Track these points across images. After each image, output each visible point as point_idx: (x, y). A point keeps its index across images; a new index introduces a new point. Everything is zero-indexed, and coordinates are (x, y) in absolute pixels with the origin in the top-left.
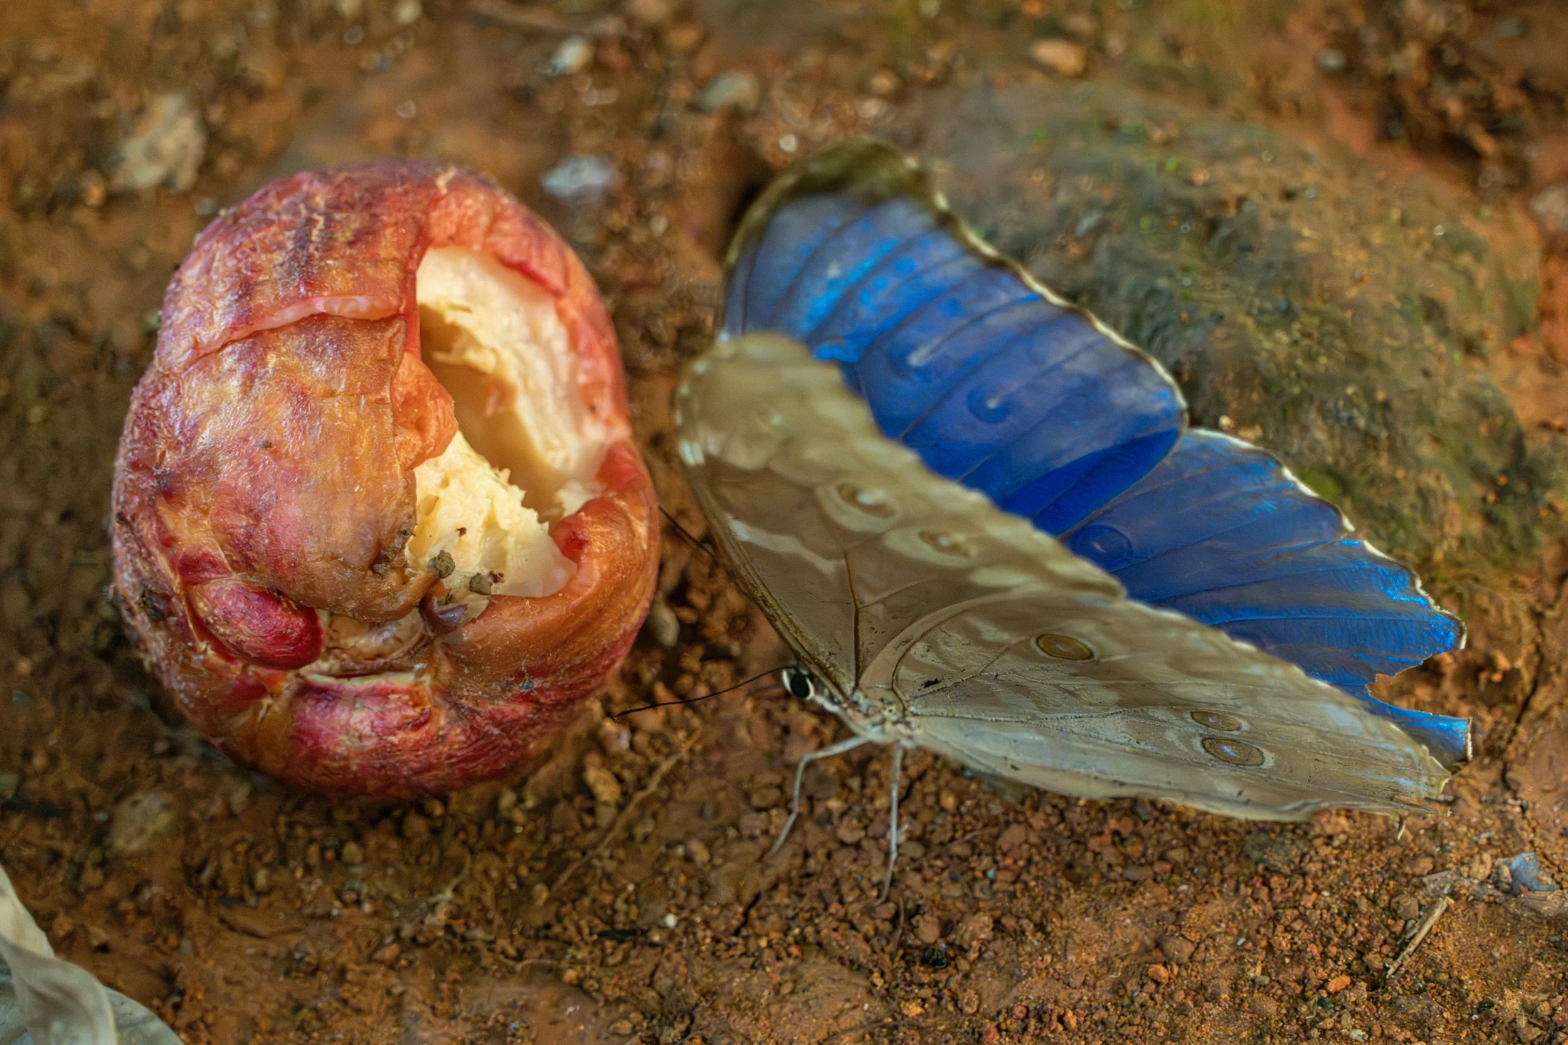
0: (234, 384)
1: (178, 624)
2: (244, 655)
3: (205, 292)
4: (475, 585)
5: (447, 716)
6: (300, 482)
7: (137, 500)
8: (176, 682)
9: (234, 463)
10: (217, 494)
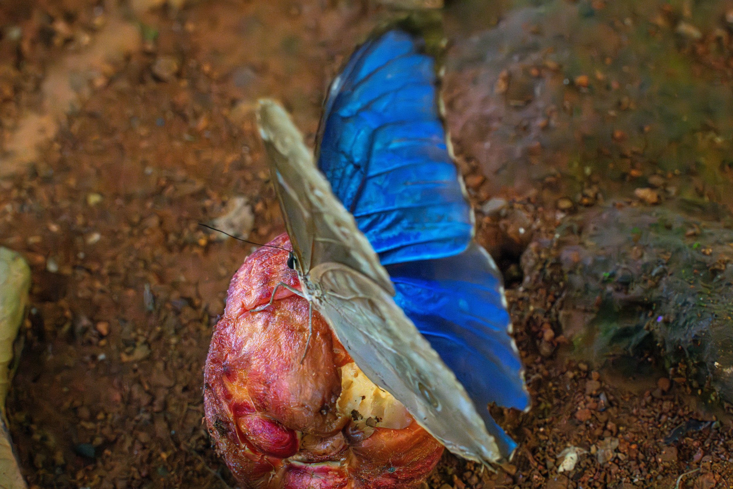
0: (260, 324)
1: (232, 435)
2: (262, 450)
3: (248, 282)
4: (369, 422)
5: (355, 483)
6: (288, 370)
7: (214, 377)
8: (231, 462)
9: (258, 360)
10: (250, 375)
